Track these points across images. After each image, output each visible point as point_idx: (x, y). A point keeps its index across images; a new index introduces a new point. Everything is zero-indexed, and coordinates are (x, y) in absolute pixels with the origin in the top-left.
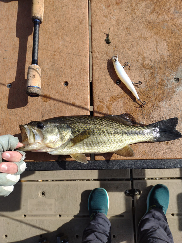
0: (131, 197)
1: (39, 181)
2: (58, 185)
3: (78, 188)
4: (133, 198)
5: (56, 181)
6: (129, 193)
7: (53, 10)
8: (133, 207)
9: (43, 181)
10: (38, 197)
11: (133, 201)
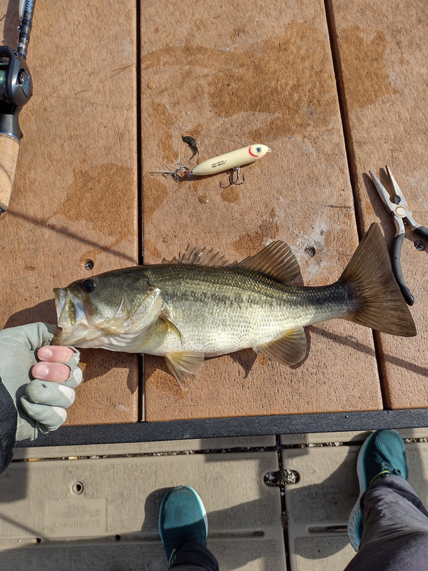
0: (279, 489)
1: (70, 458)
2: (114, 468)
3: (158, 473)
4: (284, 491)
5: (109, 457)
6: (273, 481)
7: (65, 114)
8: (284, 513)
9: (79, 458)
10: (68, 495)
11: (283, 498)
